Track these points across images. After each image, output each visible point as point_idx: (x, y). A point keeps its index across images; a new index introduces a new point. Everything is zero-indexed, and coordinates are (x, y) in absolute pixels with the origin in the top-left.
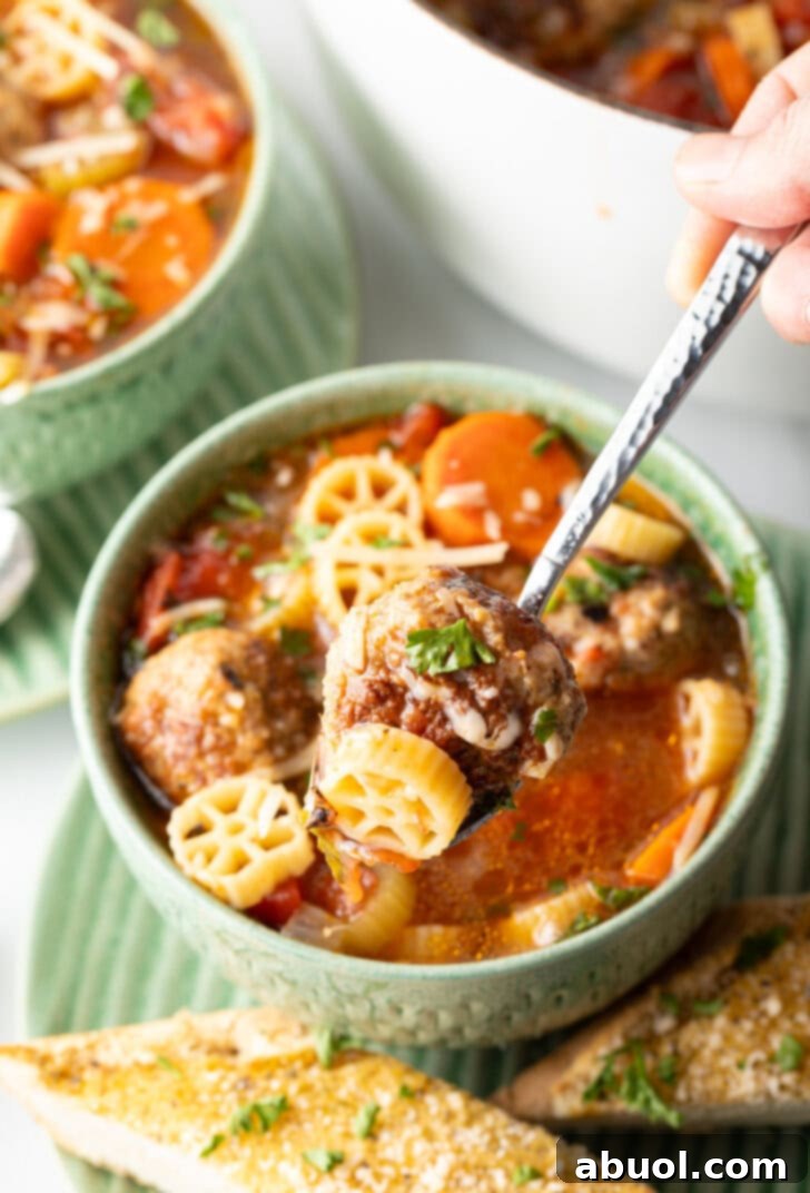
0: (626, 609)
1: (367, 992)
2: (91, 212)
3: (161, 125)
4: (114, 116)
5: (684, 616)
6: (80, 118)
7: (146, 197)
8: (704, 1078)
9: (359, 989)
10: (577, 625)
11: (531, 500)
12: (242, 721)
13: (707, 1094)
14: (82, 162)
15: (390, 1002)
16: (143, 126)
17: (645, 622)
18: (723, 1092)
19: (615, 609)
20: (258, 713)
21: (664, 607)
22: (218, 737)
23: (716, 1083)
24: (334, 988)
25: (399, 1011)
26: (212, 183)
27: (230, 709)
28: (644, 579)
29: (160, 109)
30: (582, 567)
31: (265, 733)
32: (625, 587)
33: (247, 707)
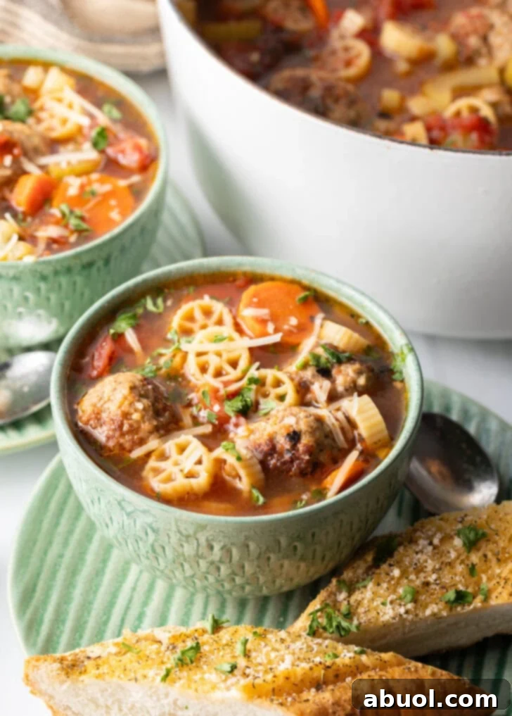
0: (340, 372)
1: (195, 532)
2: (73, 186)
3: (110, 151)
4: (87, 146)
6: (70, 147)
7: (101, 182)
9: (191, 532)
10: (314, 376)
11: (294, 321)
14: (69, 163)
15: (207, 540)
16: (102, 152)
19: (334, 371)
21: (359, 373)
24: (179, 532)
25: (211, 548)
26: (136, 179)
29: (110, 145)
30: (320, 351)
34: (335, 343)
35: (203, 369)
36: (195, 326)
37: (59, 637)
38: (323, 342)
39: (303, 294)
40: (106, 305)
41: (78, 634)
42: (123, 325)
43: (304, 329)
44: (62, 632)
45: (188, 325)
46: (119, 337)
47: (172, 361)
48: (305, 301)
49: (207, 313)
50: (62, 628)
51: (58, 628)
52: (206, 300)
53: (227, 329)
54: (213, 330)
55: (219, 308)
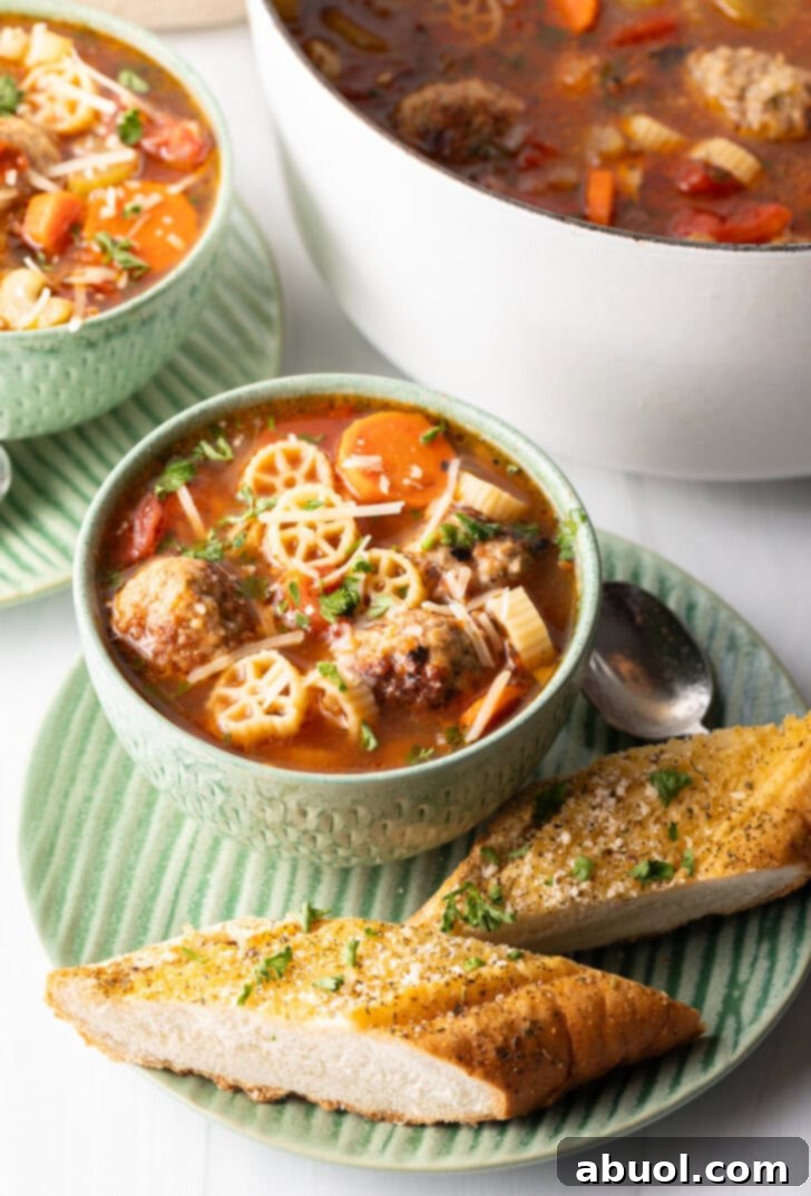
0: (484, 554)
1: (282, 794)
2: (107, 202)
3: (148, 144)
4: (113, 141)
5: (523, 564)
6: (89, 143)
7: (145, 191)
8: (523, 896)
9: (276, 794)
10: (446, 560)
11: (416, 472)
12: (205, 625)
13: (529, 908)
14: (96, 171)
15: (299, 804)
16: (137, 146)
17: (496, 564)
18: (539, 904)
19: (475, 553)
20: (216, 618)
21: (511, 555)
22: (188, 637)
23: (533, 898)
24: (259, 793)
25: (304, 814)
26: (190, 180)
27: (196, 615)
28: (499, 535)
29: (147, 135)
30: (455, 520)
31: (222, 632)
32: (484, 538)
33: (208, 614)
34: (478, 506)
35: (290, 547)
36: (278, 482)
37: (88, 921)
38: (461, 504)
39: (430, 431)
40: (149, 450)
41: (114, 916)
42: (174, 480)
43: (431, 484)
44: (92, 913)
45: (267, 479)
46: (169, 498)
47: (245, 536)
48: (432, 441)
49: (294, 460)
50: (91, 906)
51: (87, 907)
52: (292, 442)
53: (323, 490)
54: (303, 489)
55: (310, 453)
